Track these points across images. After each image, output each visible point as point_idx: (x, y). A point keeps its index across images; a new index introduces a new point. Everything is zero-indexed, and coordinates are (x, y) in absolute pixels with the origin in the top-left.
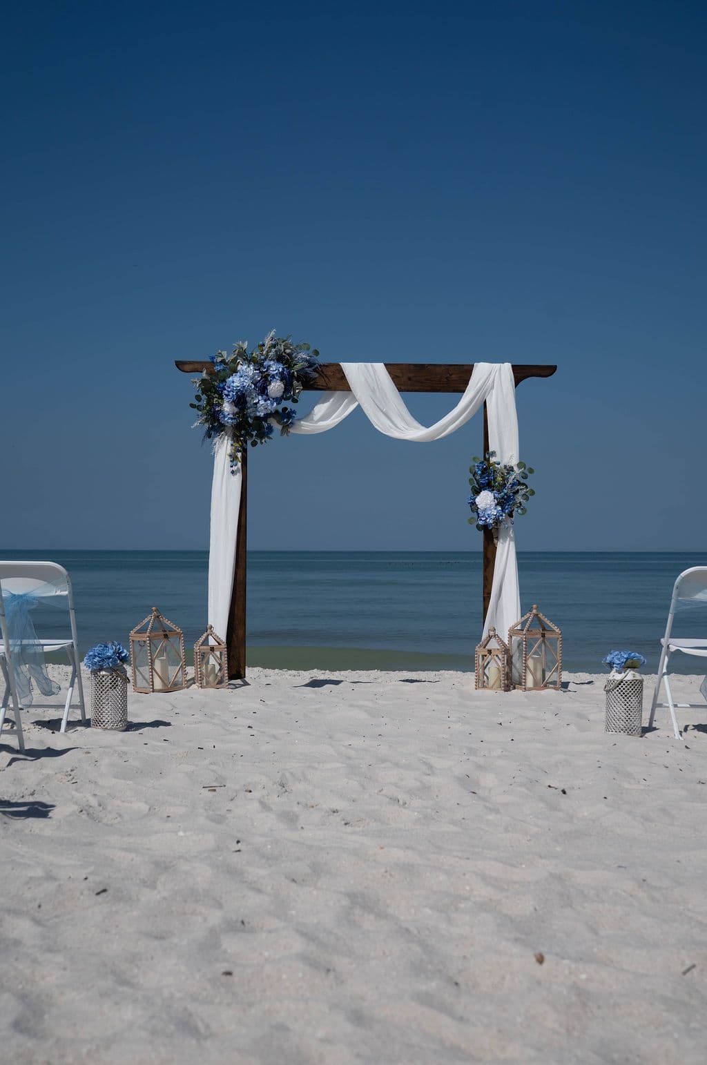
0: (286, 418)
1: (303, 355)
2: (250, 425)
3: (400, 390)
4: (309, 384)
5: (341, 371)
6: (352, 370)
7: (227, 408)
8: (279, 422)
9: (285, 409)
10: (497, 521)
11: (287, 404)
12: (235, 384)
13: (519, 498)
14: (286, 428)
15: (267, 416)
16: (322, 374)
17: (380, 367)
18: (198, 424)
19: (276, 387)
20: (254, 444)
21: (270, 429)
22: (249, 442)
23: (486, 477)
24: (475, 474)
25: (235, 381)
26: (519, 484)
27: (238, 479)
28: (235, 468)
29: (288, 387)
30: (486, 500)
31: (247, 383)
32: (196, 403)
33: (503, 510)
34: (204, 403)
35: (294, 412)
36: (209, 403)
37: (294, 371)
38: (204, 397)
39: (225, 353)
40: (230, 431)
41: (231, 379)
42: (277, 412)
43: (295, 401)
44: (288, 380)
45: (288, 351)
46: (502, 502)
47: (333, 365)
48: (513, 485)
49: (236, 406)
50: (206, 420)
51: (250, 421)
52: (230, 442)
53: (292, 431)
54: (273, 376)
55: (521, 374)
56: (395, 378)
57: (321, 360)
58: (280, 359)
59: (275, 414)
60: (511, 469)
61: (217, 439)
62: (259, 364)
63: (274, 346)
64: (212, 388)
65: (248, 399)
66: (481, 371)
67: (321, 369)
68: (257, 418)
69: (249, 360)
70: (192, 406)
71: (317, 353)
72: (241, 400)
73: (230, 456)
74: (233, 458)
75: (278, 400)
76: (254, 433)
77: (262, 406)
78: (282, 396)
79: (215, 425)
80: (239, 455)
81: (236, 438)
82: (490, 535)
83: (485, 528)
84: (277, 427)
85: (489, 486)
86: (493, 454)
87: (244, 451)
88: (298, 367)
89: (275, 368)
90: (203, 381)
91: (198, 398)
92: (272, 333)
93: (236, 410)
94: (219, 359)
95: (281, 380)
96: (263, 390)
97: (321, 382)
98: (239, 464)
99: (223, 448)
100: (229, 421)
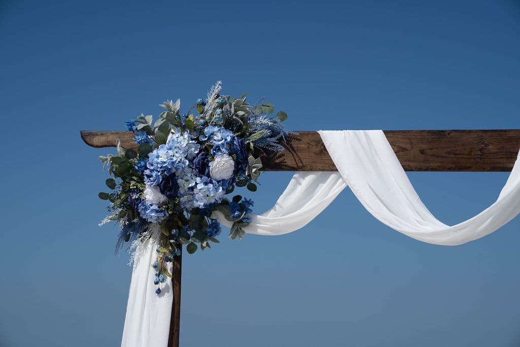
1: (263, 120)
2: (185, 222)
3: (407, 169)
4: (271, 163)
5: (319, 142)
6: (336, 142)
7: (151, 195)
8: (228, 217)
9: (237, 198)
11: (242, 191)
12: (160, 160)
14: (240, 224)
15: (210, 208)
16: (291, 149)
17: (377, 137)
18: (109, 220)
19: (222, 165)
20: (192, 249)
21: (216, 227)
22: (184, 247)
25: (161, 156)
27: (166, 301)
28: (161, 286)
29: (240, 166)
31: (178, 157)
32: (109, 191)
34: (118, 190)
35: (249, 203)
36: (127, 191)
37: (251, 141)
38: (118, 181)
39: (149, 119)
40: (156, 230)
41: (155, 152)
42: (225, 202)
43: (253, 188)
45: (241, 113)
47: (303, 134)
49: (162, 192)
50: (121, 216)
51: (187, 215)
52: (156, 247)
53: (247, 231)
54: (218, 149)
56: (401, 152)
57: (287, 128)
58: (229, 124)
59: (222, 205)
61: (136, 242)
62: (197, 132)
63: (221, 106)
64: (129, 169)
65: (180, 181)
67: (287, 141)
68: (196, 211)
69: (184, 127)
70: (103, 196)
71: (283, 116)
72: (169, 183)
73: (155, 267)
74: (160, 270)
75: (228, 185)
76: (192, 233)
77: (201, 192)
78: (233, 179)
79: (134, 222)
80: (169, 265)
81: (164, 241)
84: (225, 224)
87: (177, 260)
88: (256, 136)
89: (221, 136)
90: (114, 160)
91: (111, 184)
92: (217, 88)
93: (163, 198)
94: (140, 126)
95: (230, 154)
96: (202, 168)
97: (289, 161)
98: (169, 280)
99: (146, 255)
100: (151, 215)
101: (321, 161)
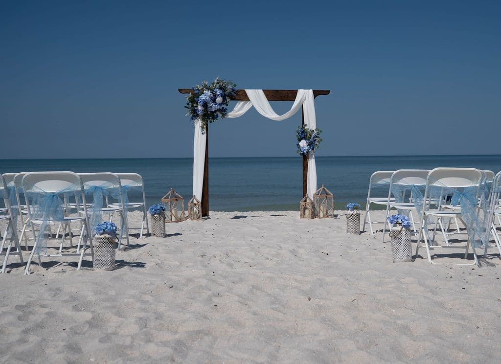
0: (223, 111)
1: (230, 87)
2: (209, 114)
3: (268, 100)
4: (232, 98)
5: (245, 92)
6: (250, 92)
7: (200, 108)
8: (221, 113)
9: (223, 108)
10: (308, 152)
11: (224, 106)
12: (203, 99)
13: (316, 143)
14: (224, 115)
15: (216, 111)
16: (237, 94)
17: (261, 91)
18: (188, 114)
19: (219, 99)
20: (211, 122)
21: (217, 116)
22: (209, 121)
23: (303, 134)
24: (299, 133)
25: (203, 97)
26: (316, 137)
27: (205, 136)
28: (203, 132)
29: (224, 99)
30: (303, 143)
31: (208, 98)
32: (188, 106)
33: (310, 147)
34: (190, 106)
35: (226, 109)
36: (192, 106)
37: (226, 93)
38: (190, 104)
39: (198, 86)
40: (201, 117)
41: (201, 96)
42: (220, 109)
43: (227, 105)
44: (224, 97)
45: (224, 85)
46: (310, 144)
47: (241, 90)
48: (314, 138)
49: (203, 107)
50: (191, 113)
52: (201, 121)
53: (226, 117)
54: (218, 95)
55: (316, 93)
56: (267, 96)
57: (237, 88)
58: (221, 88)
59: (219, 110)
60: (313, 131)
61: (196, 120)
62: (212, 91)
63: (218, 83)
64: (194, 101)
65: (208, 104)
66: (301, 93)
67: (237, 92)
68: (212, 112)
69: (208, 89)
70: (185, 107)
71: (235, 85)
72: (205, 105)
73: (201, 127)
74: (203, 128)
75: (220, 105)
76: (211, 118)
77: (214, 107)
78: (222, 103)
79: (195, 115)
80: (205, 126)
81: (203, 120)
82: (305, 157)
83: (303, 154)
84: (220, 115)
85: (304, 138)
86: (306, 125)
87: (207, 125)
88: (228, 91)
89: (219, 92)
90: (189, 97)
91: (188, 104)
92: (217, 78)
93: (203, 109)
94: (197, 88)
95: (221, 97)
96: (214, 101)
97: (237, 98)
98: (205, 130)
99: (198, 124)
100: (200, 113)
101: (246, 98)
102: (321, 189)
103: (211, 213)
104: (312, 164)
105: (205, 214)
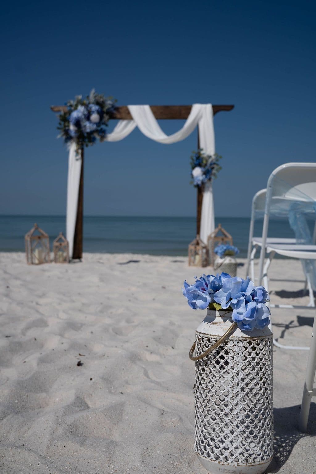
0: (103, 133)
1: (109, 102)
2: (84, 137)
3: (156, 119)
4: (112, 116)
5: (128, 110)
6: (134, 109)
7: (72, 128)
8: (99, 135)
9: (101, 129)
10: (203, 183)
11: (103, 127)
12: (75, 116)
13: (214, 171)
14: (103, 137)
15: (92, 132)
16: (119, 112)
17: (147, 108)
18: (60, 136)
19: (95, 117)
20: (87, 146)
21: (95, 138)
22: (85, 144)
23: (199, 161)
24: (193, 159)
25: (75, 114)
26: (214, 164)
27: (79, 163)
28: (78, 158)
29: (101, 118)
30: (197, 172)
32: (60, 126)
33: (206, 177)
34: (62, 126)
35: (106, 130)
36: (65, 126)
37: (105, 109)
38: (62, 123)
39: (72, 102)
40: (75, 139)
41: (73, 113)
43: (107, 125)
44: (101, 113)
45: (102, 100)
46: (206, 173)
47: (122, 107)
48: (211, 164)
49: (76, 127)
50: (64, 135)
51: (85, 135)
52: (76, 145)
53: (105, 140)
54: (93, 112)
55: (216, 110)
56: (155, 113)
57: (117, 105)
58: (97, 103)
59: (96, 131)
60: (210, 157)
61: (69, 143)
62: (86, 106)
63: (95, 97)
64: (65, 119)
65: (81, 123)
66: (197, 108)
67: (117, 109)
68: (88, 133)
69: (83, 104)
70: (58, 128)
71: (116, 101)
72: (78, 123)
74: (77, 152)
76: (87, 140)
77: (88, 127)
78: (99, 122)
79: (69, 138)
80: (80, 151)
81: (78, 143)
82: (200, 189)
83: (198, 186)
84: (98, 137)
85: (199, 165)
86: (202, 150)
87: (82, 149)
88: (107, 108)
89: (94, 108)
90: (61, 116)
91: (60, 124)
93: (76, 129)
94: (69, 105)
95: (98, 114)
96: (88, 118)
97: (118, 116)
98: (80, 156)
99: (73, 147)
100: (73, 134)
101: (128, 117)
102: (217, 230)
103: (85, 255)
104: (208, 198)
105: (77, 255)
